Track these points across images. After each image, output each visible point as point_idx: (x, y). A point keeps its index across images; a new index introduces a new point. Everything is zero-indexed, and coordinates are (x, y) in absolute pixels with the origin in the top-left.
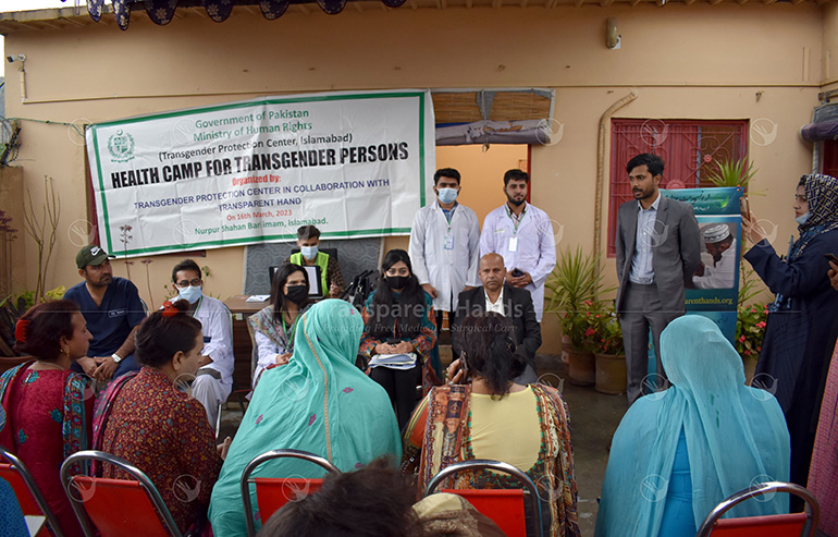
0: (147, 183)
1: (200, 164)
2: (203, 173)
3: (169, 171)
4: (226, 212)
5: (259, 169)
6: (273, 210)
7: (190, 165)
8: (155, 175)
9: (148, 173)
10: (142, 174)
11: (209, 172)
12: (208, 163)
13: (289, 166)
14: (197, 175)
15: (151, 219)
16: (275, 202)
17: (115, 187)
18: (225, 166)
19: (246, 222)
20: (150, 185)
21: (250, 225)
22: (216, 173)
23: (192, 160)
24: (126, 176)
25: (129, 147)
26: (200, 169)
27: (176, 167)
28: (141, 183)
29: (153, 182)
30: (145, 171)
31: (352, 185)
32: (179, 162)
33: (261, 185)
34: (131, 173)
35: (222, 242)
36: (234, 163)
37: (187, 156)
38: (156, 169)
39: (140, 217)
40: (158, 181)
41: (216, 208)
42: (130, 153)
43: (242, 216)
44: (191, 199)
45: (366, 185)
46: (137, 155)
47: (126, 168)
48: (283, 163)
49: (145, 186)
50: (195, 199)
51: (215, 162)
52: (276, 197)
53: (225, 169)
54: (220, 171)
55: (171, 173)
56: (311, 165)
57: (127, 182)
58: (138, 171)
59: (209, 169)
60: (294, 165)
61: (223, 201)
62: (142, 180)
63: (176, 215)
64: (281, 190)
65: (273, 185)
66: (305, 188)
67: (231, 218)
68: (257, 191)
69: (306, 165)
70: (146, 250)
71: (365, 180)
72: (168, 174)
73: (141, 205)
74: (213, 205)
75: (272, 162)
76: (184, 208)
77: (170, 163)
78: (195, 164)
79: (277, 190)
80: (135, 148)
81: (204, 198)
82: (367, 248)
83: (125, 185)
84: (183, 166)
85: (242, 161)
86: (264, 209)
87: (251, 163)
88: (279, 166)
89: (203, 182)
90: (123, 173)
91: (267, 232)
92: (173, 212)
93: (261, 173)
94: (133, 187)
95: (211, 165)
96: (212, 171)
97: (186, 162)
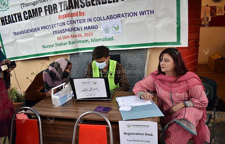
0: (17, 21)
1: (41, 8)
2: (43, 14)
3: (27, 14)
4: (57, 36)
5: (73, 8)
6: (82, 33)
7: (36, 9)
8: (20, 16)
9: (17, 16)
10: (14, 17)
11: (46, 13)
12: (45, 7)
13: (90, 5)
14: (40, 15)
15: (21, 40)
16: (83, 28)
17: (3, 25)
18: (54, 8)
19: (67, 41)
20: (18, 22)
21: (69, 42)
22: (50, 13)
23: (37, 6)
24: (7, 18)
25: (6, 2)
26: (42, 11)
27: (29, 11)
28: (14, 22)
29: (19, 21)
30: (15, 15)
31: (129, 15)
32: (31, 8)
33: (75, 18)
34: (9, 16)
35: (56, 52)
36: (59, 6)
37: (34, 4)
38: (20, 13)
39: (16, 40)
40: (22, 20)
41: (51, 34)
42: (7, 6)
43: (65, 38)
44: (39, 29)
45: (138, 14)
46: (11, 6)
47: (6, 14)
48: (87, 3)
49: (16, 23)
50: (40, 29)
51: (49, 6)
52: (83, 25)
53: (54, 10)
54: (52, 11)
55: (28, 15)
56: (103, 3)
57: (8, 22)
58: (12, 15)
59: (46, 11)
60: (93, 5)
61: (55, 29)
62: (14, 20)
63: (33, 38)
64: (86, 21)
65: (81, 18)
66: (100, 19)
67: (59, 39)
68: (73, 22)
69: (100, 4)
70: (20, 57)
71: (138, 11)
72: (26, 15)
73: (15, 34)
74: (50, 31)
75: (80, 4)
76: (36, 34)
77: (26, 9)
78: (39, 8)
79: (84, 21)
80: (9, 2)
81: (44, 28)
82: (139, 54)
83: (7, 24)
84: (33, 10)
85: (63, 4)
86: (77, 33)
87: (67, 5)
88: (84, 6)
89: (43, 19)
90: (5, 17)
91: (80, 46)
92: (31, 36)
93: (74, 11)
94: (11, 24)
95: (47, 8)
96: (48, 12)
97: (34, 7)
